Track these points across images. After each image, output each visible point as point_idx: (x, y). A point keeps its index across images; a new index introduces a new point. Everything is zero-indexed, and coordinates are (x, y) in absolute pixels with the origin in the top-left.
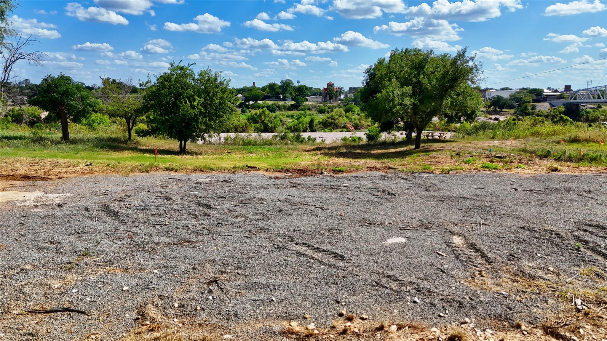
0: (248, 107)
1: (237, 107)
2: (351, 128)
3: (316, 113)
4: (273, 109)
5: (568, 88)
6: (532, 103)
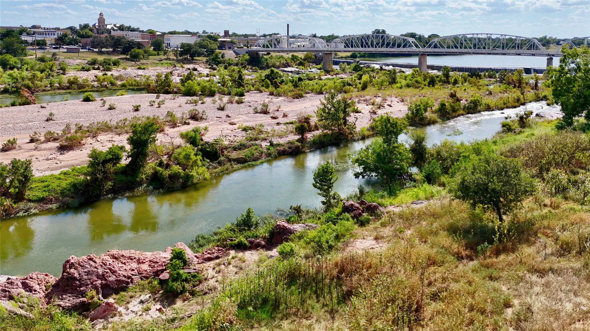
2: (30, 99)
5: (226, 33)
6: (218, 51)
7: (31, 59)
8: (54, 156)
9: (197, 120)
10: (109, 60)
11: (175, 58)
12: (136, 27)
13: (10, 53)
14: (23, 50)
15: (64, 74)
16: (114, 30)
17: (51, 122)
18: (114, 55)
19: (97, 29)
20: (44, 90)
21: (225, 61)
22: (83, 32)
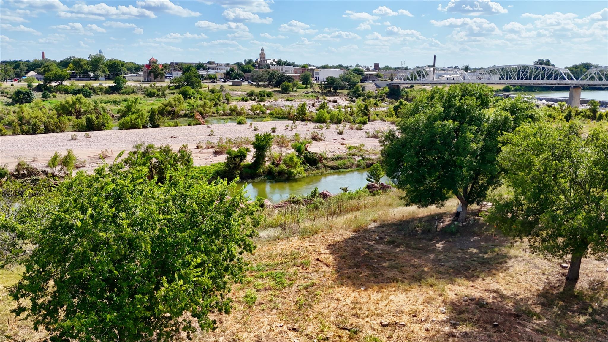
0: (50, 90)
1: (34, 90)
2: (201, 120)
3: (144, 97)
4: (88, 94)
5: (377, 66)
6: (360, 84)
7: (205, 90)
8: (210, 157)
9: (316, 140)
10: (264, 92)
11: (320, 91)
12: (292, 62)
13: (190, 86)
14: (199, 82)
15: (228, 103)
16: (272, 65)
17: (212, 136)
18: (269, 88)
19: (259, 64)
20: (213, 116)
21: (365, 93)
22: (246, 67)
